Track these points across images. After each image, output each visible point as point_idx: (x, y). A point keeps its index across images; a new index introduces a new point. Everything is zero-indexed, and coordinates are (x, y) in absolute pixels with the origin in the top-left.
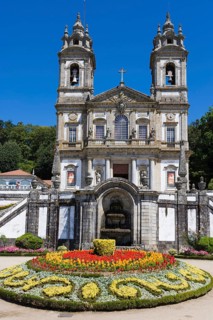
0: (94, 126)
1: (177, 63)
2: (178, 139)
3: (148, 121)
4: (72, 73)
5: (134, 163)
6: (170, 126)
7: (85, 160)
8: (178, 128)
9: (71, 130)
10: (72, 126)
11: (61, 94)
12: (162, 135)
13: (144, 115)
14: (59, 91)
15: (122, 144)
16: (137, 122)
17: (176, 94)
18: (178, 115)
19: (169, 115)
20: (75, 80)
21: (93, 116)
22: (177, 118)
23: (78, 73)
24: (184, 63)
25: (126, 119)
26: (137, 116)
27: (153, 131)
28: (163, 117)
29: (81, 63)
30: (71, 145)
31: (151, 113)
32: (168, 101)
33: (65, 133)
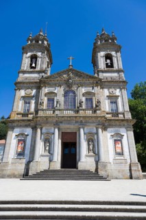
0: (46, 99)
1: (113, 53)
2: (121, 110)
3: (94, 94)
4: (31, 61)
5: (82, 130)
6: (113, 99)
7: (34, 129)
8: (119, 100)
9: (26, 103)
10: (26, 99)
11: (21, 75)
12: (106, 106)
13: (90, 89)
14: (19, 73)
15: (71, 113)
16: (83, 95)
17: (115, 75)
18: (118, 90)
19: (111, 90)
20: (34, 65)
21: (46, 90)
22: (117, 92)
23: (36, 60)
24: (119, 54)
25: (74, 93)
26: (83, 90)
27: (99, 102)
28: (106, 92)
29: (39, 54)
30: (24, 115)
31: (96, 88)
32: (110, 79)
33: (20, 105)
